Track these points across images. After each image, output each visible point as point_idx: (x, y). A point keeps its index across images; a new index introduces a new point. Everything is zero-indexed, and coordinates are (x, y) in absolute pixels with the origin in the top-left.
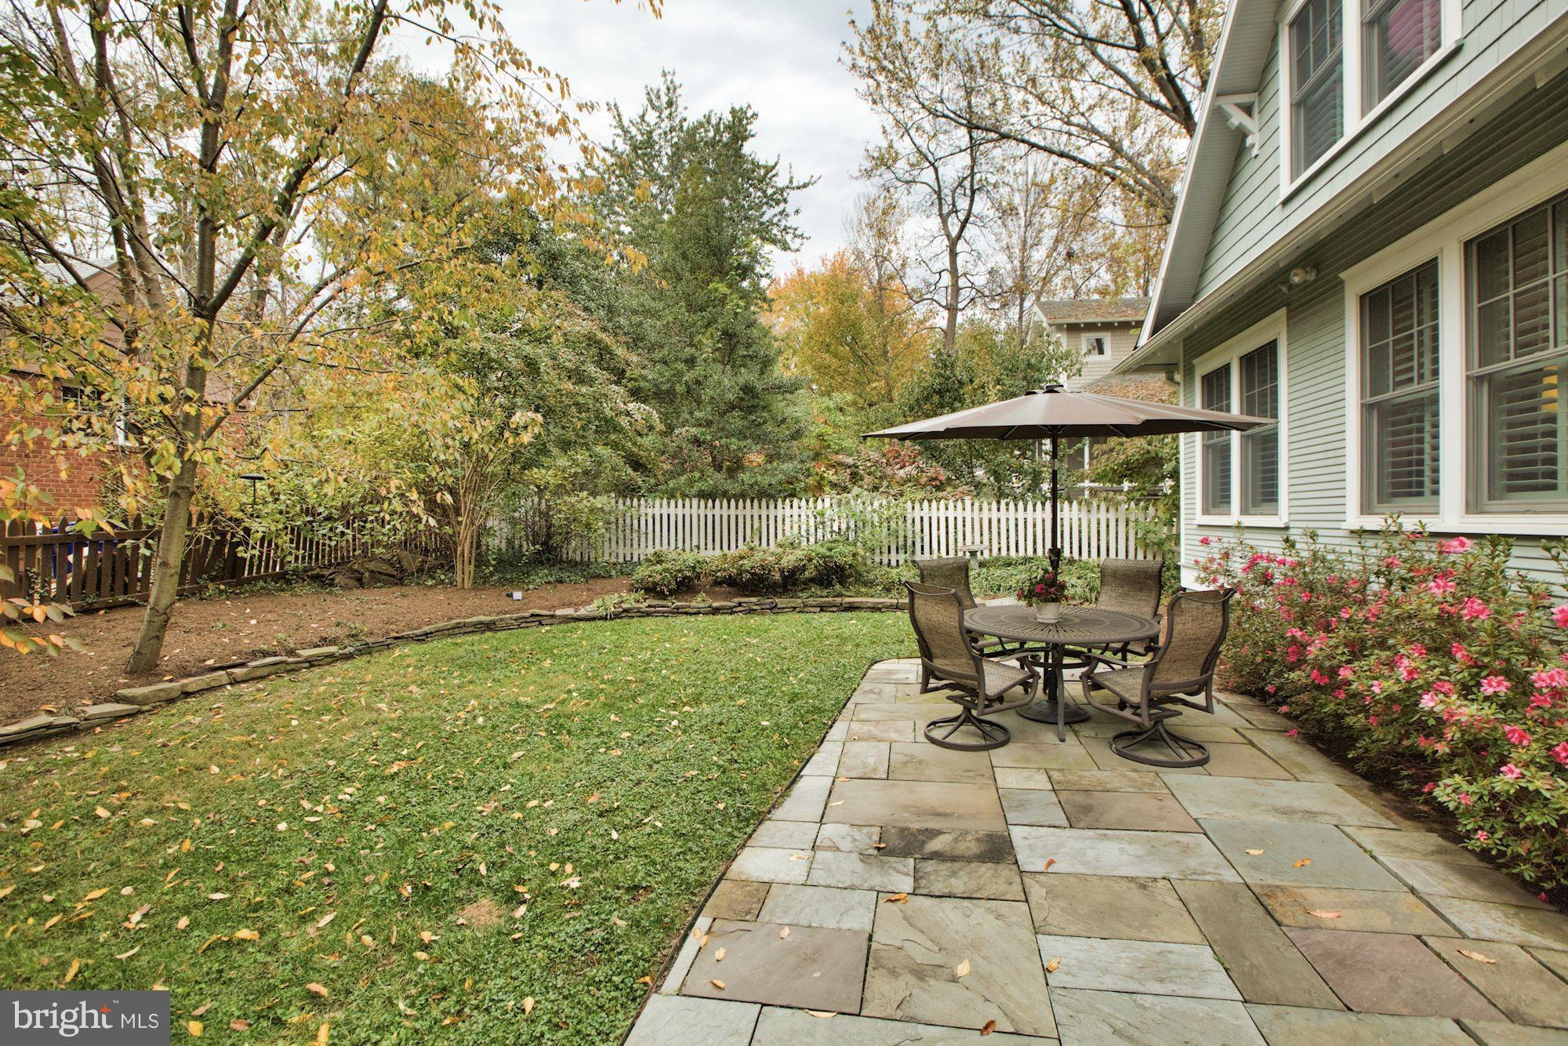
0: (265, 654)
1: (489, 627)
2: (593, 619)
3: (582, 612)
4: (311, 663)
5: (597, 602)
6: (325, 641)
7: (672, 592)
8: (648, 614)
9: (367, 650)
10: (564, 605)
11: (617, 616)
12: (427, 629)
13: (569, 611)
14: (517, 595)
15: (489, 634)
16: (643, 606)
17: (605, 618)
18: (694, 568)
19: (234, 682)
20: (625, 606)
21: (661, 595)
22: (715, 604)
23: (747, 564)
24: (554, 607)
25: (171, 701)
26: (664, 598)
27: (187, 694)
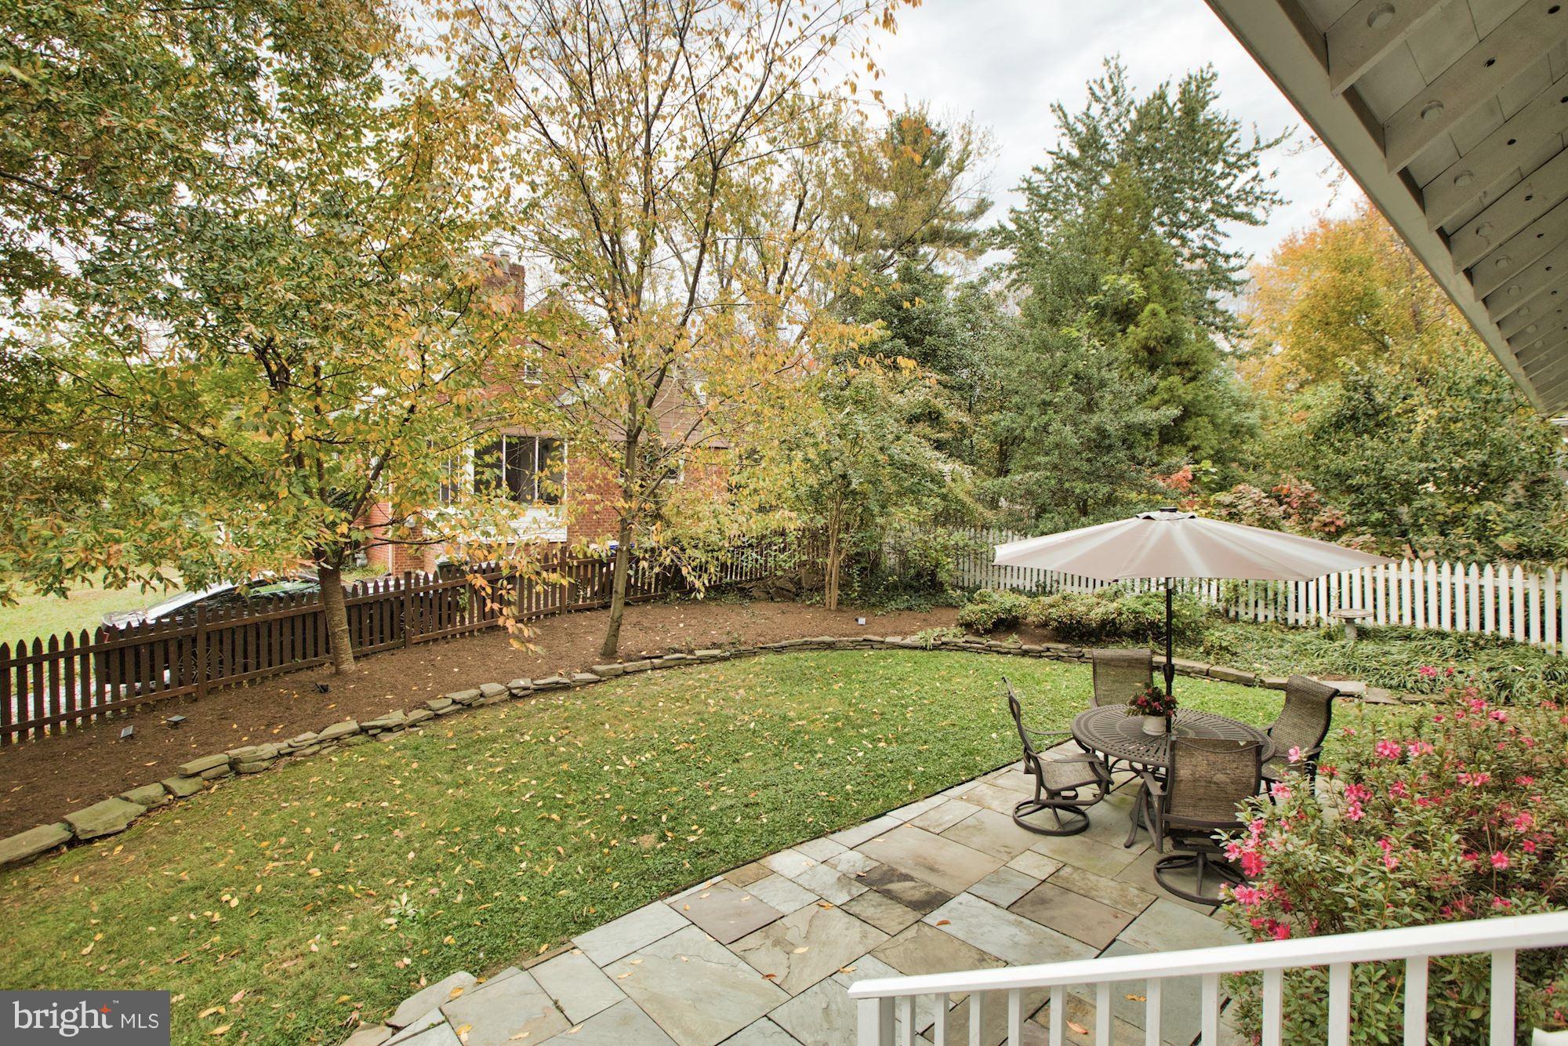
0: (676, 651)
1: (830, 646)
2: (916, 648)
3: (908, 641)
4: (702, 661)
5: (921, 634)
6: (715, 646)
7: (987, 632)
8: (964, 649)
9: (738, 655)
10: (895, 633)
11: (935, 648)
12: (784, 643)
13: (897, 639)
14: (862, 621)
15: (828, 652)
16: (960, 641)
17: (924, 649)
18: (1010, 611)
19: (654, 669)
20: (944, 639)
21: (977, 633)
22: (1025, 647)
23: (1054, 612)
24: (885, 635)
25: (617, 676)
26: (981, 636)
27: (627, 673)
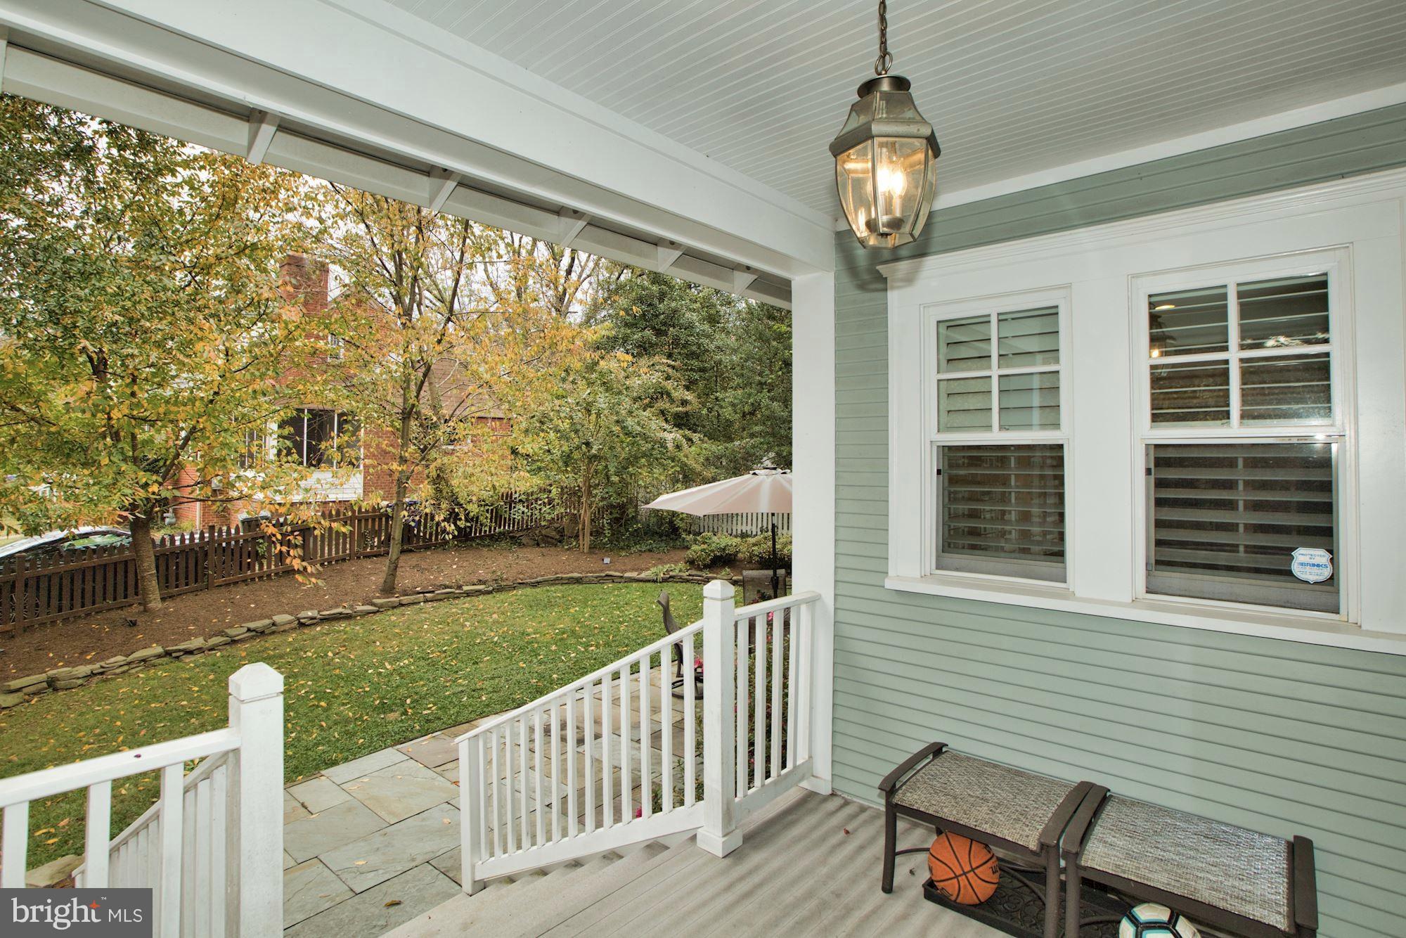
0: (446, 587)
1: (578, 581)
2: (649, 581)
3: (643, 575)
4: (468, 594)
5: (654, 570)
6: (480, 582)
7: (706, 567)
8: (688, 581)
9: (500, 589)
10: (633, 570)
11: (664, 580)
12: (539, 579)
13: (634, 575)
14: (607, 560)
15: (575, 586)
16: (685, 575)
17: (655, 581)
18: (724, 549)
19: (426, 601)
20: (671, 573)
21: (699, 569)
22: (734, 578)
23: (756, 550)
24: (626, 571)
25: (394, 607)
26: (701, 570)
27: (403, 605)
